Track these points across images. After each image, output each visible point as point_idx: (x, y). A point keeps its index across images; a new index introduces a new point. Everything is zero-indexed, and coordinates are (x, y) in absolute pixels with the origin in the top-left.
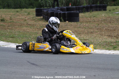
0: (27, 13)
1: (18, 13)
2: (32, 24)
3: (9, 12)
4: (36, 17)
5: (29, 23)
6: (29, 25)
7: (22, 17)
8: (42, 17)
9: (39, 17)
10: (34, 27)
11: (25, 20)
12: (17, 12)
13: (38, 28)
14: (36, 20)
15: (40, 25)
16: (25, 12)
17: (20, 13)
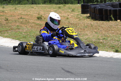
0: (71, 10)
1: (60, 10)
2: (75, 23)
3: (49, 9)
4: (82, 15)
5: (71, 22)
6: (71, 24)
7: (64, 14)
8: (88, 15)
9: (85, 15)
10: (77, 26)
11: (67, 18)
12: (60, 8)
13: (82, 28)
14: (81, 18)
15: (85, 25)
16: (69, 8)
17: (63, 10)
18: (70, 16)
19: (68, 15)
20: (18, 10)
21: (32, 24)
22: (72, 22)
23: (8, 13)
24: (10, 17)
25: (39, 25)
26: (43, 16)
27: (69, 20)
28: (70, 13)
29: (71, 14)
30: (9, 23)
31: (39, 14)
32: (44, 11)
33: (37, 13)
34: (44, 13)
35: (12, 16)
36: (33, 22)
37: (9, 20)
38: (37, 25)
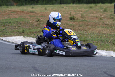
18: (103, 17)
19: (101, 16)
20: (48, 10)
21: (65, 24)
22: (107, 22)
23: (38, 13)
24: (41, 18)
25: (72, 26)
26: (75, 16)
27: (102, 20)
28: (102, 13)
29: (104, 14)
30: (41, 23)
31: (70, 15)
32: (75, 11)
33: (68, 14)
34: (75, 13)
35: (43, 17)
36: (66, 23)
37: (40, 20)
38: (70, 26)
